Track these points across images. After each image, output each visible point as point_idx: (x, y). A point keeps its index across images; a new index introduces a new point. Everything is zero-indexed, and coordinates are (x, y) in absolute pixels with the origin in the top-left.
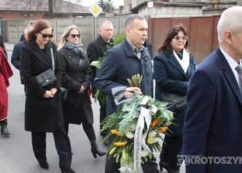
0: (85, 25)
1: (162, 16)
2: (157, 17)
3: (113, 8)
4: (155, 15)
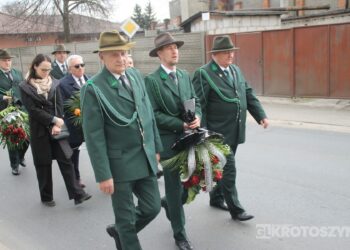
1: (224, 32)
3: (155, 23)
4: (215, 30)
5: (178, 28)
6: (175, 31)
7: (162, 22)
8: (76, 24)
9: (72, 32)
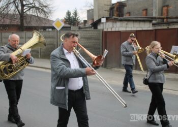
0: (50, 37)
1: (117, 30)
2: (114, 30)
3: (79, 22)
4: (111, 28)
5: (91, 26)
6: (89, 27)
7: (83, 22)
8: (28, 20)
9: (25, 25)
